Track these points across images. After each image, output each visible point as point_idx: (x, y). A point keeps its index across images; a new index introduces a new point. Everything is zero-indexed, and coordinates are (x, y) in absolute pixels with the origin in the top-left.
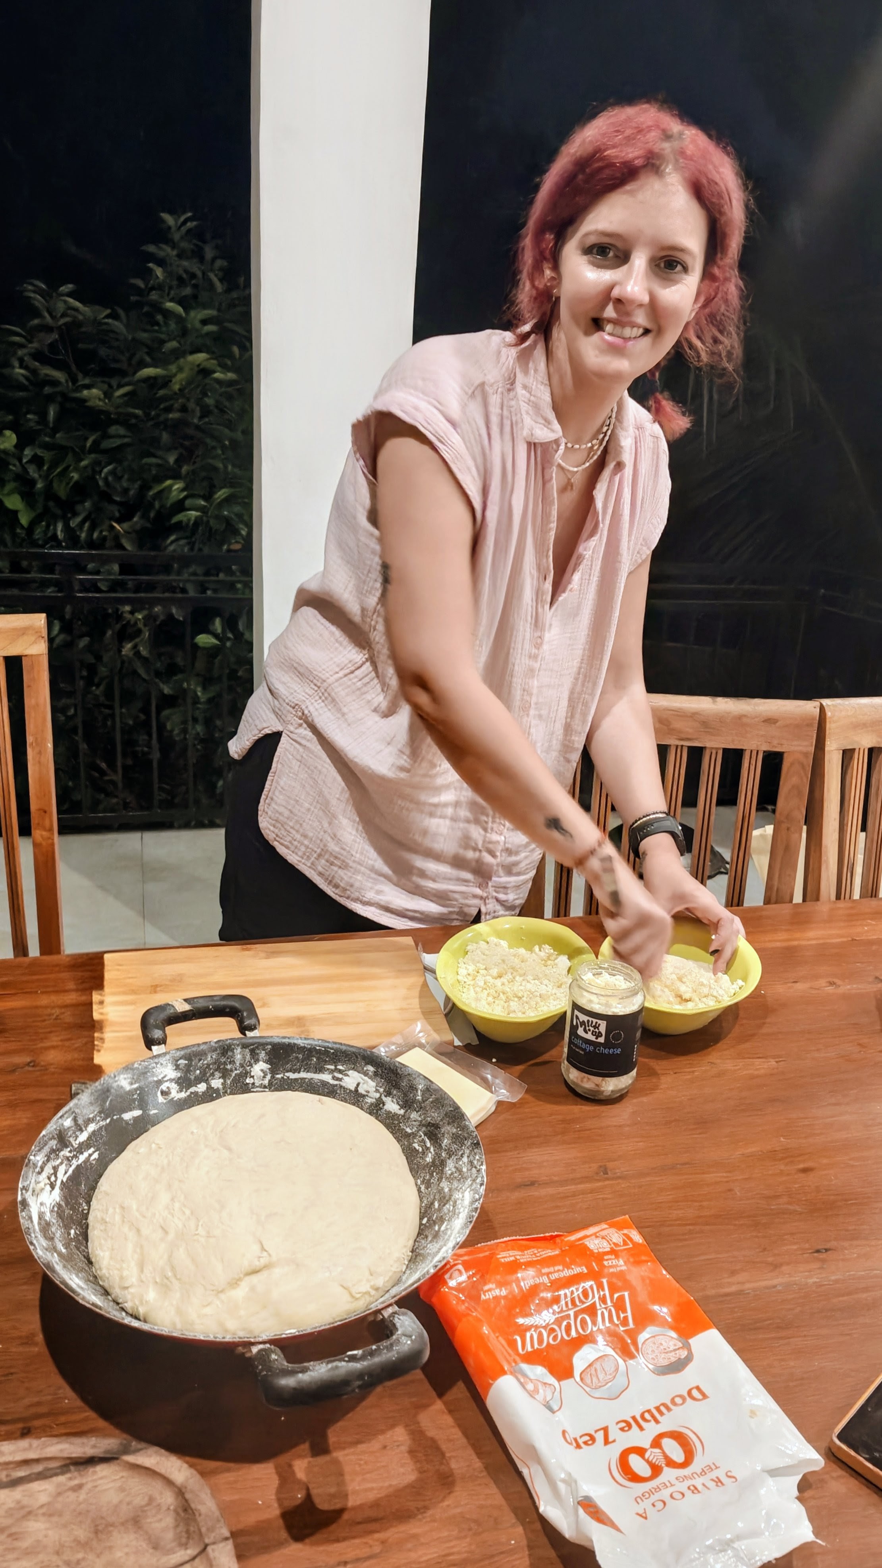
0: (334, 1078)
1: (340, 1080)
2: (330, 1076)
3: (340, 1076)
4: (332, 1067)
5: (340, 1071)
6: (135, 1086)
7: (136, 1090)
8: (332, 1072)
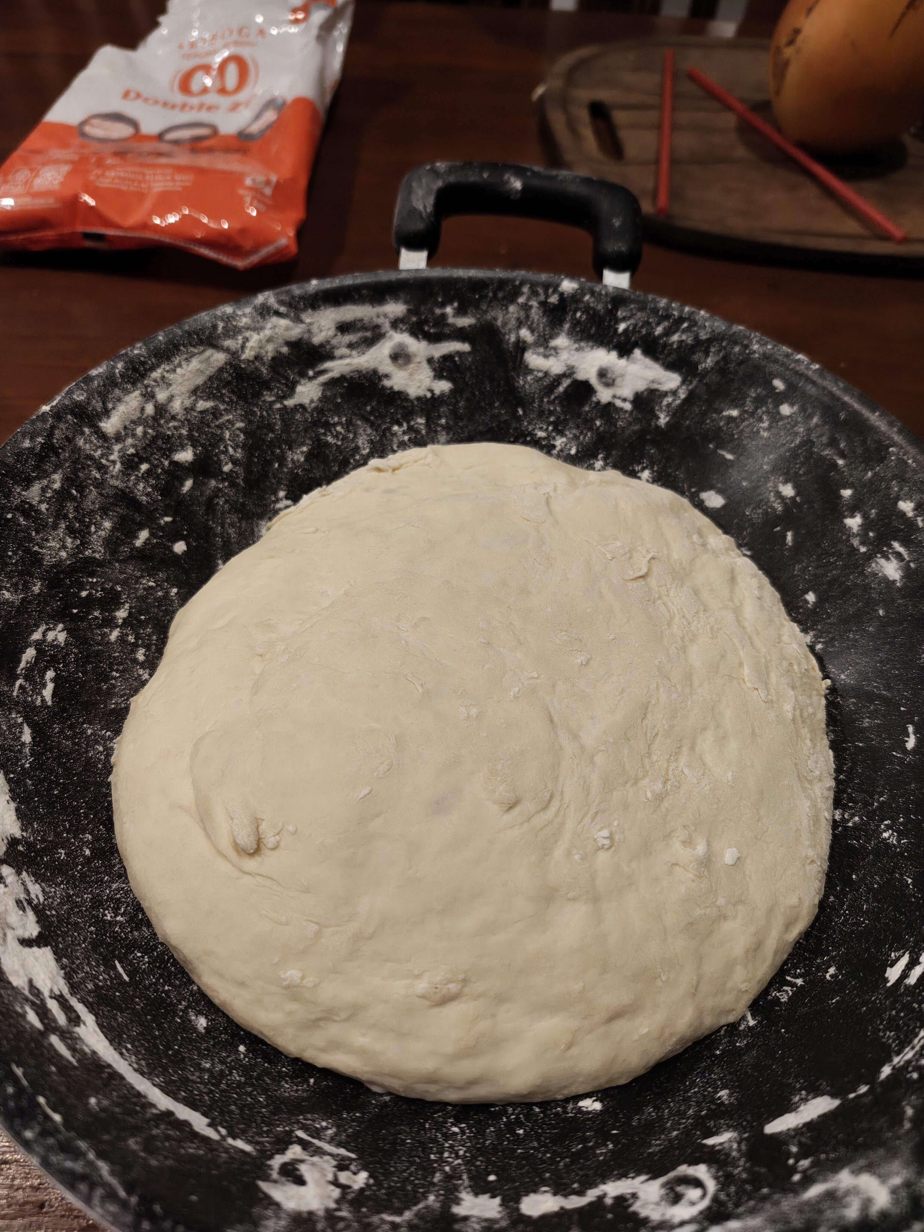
0: (75, 1019)
1: (60, 999)
2: (81, 1031)
3: (53, 1006)
4: (54, 1040)
5: (43, 1012)
6: (815, 1191)
7: (808, 1181)
8: (68, 1037)
